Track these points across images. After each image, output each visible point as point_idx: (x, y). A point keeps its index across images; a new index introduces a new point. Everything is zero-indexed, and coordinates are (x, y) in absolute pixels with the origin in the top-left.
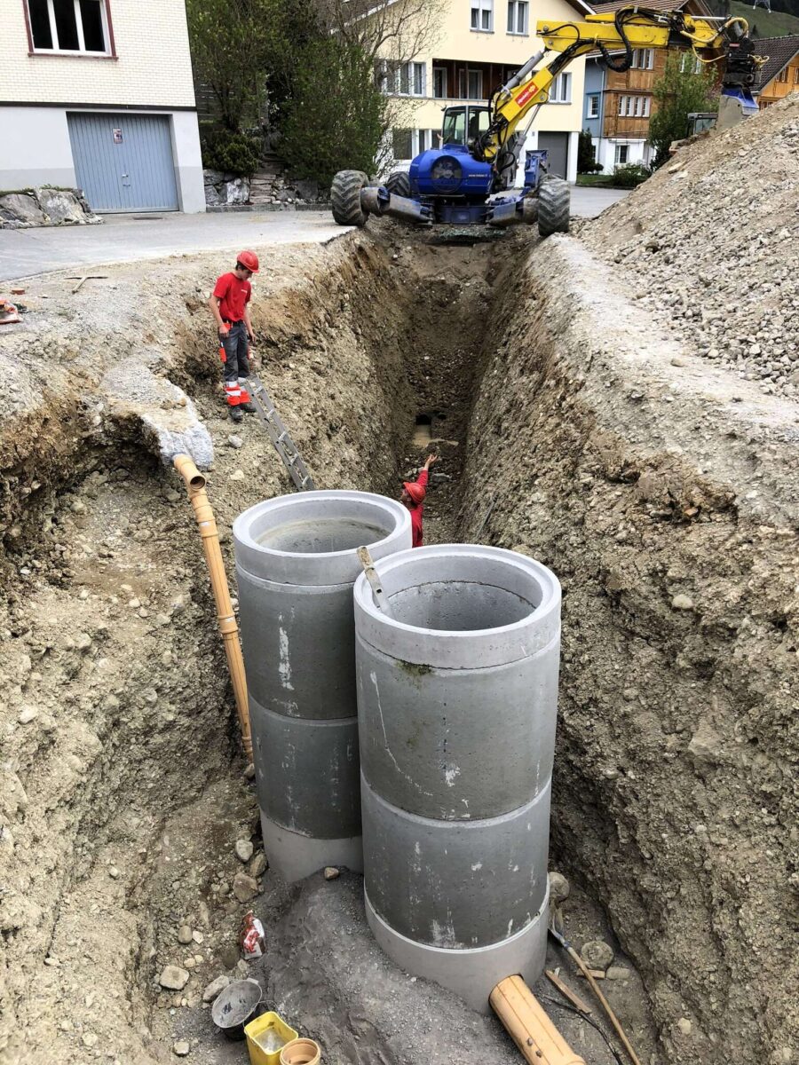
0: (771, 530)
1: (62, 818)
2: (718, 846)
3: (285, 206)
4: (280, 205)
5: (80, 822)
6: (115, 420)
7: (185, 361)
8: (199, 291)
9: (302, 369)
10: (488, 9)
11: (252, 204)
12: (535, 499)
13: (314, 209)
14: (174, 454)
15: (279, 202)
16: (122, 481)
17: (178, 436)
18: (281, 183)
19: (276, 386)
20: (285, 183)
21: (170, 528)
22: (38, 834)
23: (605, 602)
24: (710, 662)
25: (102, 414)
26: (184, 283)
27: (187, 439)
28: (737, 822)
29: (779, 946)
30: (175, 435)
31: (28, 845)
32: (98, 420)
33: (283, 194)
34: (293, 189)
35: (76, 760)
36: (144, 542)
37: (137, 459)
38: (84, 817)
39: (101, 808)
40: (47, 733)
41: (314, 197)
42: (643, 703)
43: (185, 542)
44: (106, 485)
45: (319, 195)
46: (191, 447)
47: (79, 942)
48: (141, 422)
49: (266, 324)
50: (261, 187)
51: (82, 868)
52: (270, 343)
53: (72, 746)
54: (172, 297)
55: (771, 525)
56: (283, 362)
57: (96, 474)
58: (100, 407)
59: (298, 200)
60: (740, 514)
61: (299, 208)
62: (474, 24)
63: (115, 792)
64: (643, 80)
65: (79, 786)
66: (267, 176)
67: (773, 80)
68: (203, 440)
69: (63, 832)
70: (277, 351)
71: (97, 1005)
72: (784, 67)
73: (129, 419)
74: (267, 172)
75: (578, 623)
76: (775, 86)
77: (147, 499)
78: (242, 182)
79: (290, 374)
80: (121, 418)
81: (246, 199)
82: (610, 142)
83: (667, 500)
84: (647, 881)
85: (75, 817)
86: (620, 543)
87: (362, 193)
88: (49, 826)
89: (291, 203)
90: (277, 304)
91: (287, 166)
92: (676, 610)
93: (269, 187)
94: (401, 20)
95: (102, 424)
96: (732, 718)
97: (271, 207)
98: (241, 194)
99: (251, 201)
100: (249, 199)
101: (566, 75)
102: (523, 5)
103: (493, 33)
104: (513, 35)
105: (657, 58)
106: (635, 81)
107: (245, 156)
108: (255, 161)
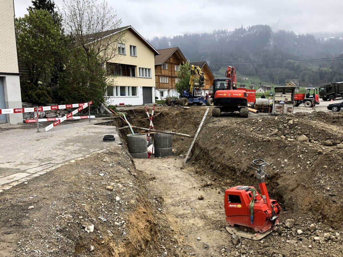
10: (124, 48)
34: (67, 110)
62: (119, 52)
64: (165, 72)
66: (54, 105)
81: (44, 115)
82: (158, 90)
98: (42, 113)
99: (47, 116)
100: (46, 115)
101: (149, 69)
102: (134, 47)
103: (126, 55)
104: (132, 56)
105: (168, 66)
106: (163, 72)
107: (45, 96)
108: (50, 98)
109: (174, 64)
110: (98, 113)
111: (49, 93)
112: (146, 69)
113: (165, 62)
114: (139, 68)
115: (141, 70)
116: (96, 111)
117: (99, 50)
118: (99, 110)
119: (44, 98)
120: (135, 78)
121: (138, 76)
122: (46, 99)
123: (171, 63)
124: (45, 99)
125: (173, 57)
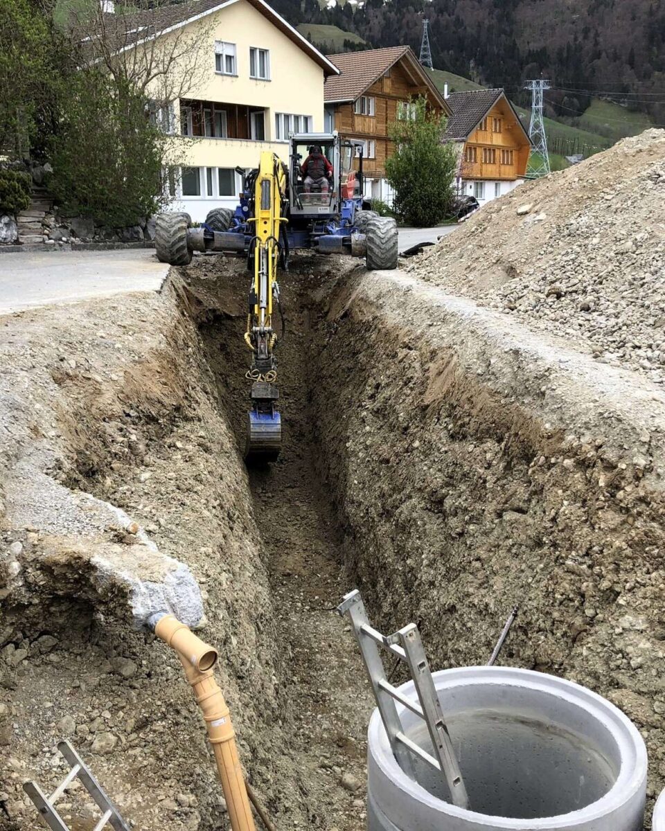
3: (59, 246)
4: (54, 245)
6: (46, 568)
7: (76, 457)
8: (62, 360)
9: (189, 447)
10: (232, 55)
11: (22, 243)
12: (627, 625)
13: (92, 248)
14: (151, 614)
15: (52, 241)
16: (48, 653)
17: (156, 586)
18: (51, 221)
19: (172, 475)
20: (56, 221)
21: (142, 725)
25: (21, 558)
26: (45, 351)
27: (169, 589)
30: (151, 585)
32: (15, 567)
33: (56, 233)
34: (66, 228)
36: (109, 754)
37: (70, 617)
41: (91, 236)
43: (170, 746)
44: (26, 663)
45: (96, 234)
46: (175, 600)
48: (90, 567)
49: (143, 395)
50: (30, 225)
52: (152, 419)
54: (36, 370)
56: (168, 441)
57: (10, 647)
58: (17, 548)
59: (73, 239)
61: (75, 247)
62: (219, 67)
64: (366, 125)
66: (36, 213)
67: (475, 129)
68: (190, 588)
70: (158, 427)
72: (484, 117)
73: (68, 565)
74: (34, 208)
76: (477, 133)
77: (94, 681)
78: (11, 220)
79: (178, 456)
80: (56, 564)
81: (14, 238)
87: (188, 235)
89: (67, 242)
90: (149, 370)
91: (57, 202)
93: (39, 225)
94: (172, 59)
95: (23, 572)
97: (43, 247)
98: (9, 233)
99: (20, 240)
100: (18, 238)
101: (306, 119)
102: (263, 52)
103: (237, 76)
104: (256, 79)
105: (377, 106)
106: (359, 126)
107: (16, 193)
108: (27, 198)
109: (396, 99)
110: (142, 236)
111: (25, 186)
112: (297, 118)
113: (368, 94)
114: (277, 115)
115: (282, 119)
116: (137, 233)
117: (149, 74)
118: (145, 229)
119: (14, 197)
120: (264, 144)
121: (273, 138)
122: (19, 199)
123: (386, 97)
124: (16, 199)
125: (393, 77)
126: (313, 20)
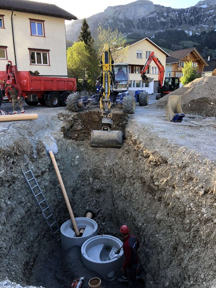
0: (173, 166)
1: (14, 228)
2: (160, 239)
5: (18, 230)
10: (141, 53)
14: (49, 150)
20: (88, 93)
22: (8, 230)
23: (142, 185)
24: (161, 198)
27: (52, 147)
28: (164, 233)
29: (170, 260)
30: (49, 146)
31: (5, 231)
34: (90, 94)
35: (19, 216)
38: (19, 229)
39: (23, 228)
40: (13, 208)
42: (148, 208)
46: (53, 149)
47: (14, 255)
50: (83, 94)
51: (18, 241)
53: (19, 212)
55: (174, 165)
60: (168, 163)
62: (138, 56)
63: (28, 226)
65: (19, 222)
68: (56, 147)
69: (14, 231)
71: (16, 267)
74: (85, 90)
75: (136, 190)
78: (78, 93)
83: (154, 161)
84: (147, 250)
85: (17, 229)
86: (145, 171)
88: (11, 229)
91: (89, 89)
92: (155, 185)
93: (84, 94)
96: (165, 209)
102: (150, 52)
103: (142, 58)
104: (147, 59)
106: (180, 69)
114: (153, 67)
121: (151, 73)
125: (190, 56)
126: (185, 39)
